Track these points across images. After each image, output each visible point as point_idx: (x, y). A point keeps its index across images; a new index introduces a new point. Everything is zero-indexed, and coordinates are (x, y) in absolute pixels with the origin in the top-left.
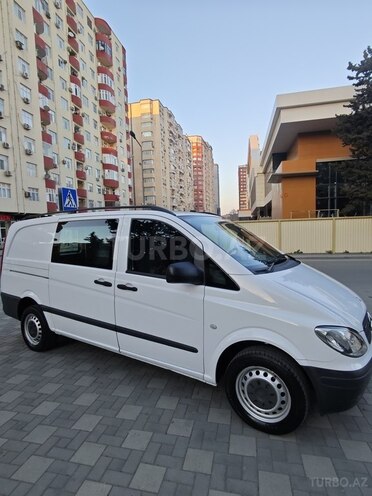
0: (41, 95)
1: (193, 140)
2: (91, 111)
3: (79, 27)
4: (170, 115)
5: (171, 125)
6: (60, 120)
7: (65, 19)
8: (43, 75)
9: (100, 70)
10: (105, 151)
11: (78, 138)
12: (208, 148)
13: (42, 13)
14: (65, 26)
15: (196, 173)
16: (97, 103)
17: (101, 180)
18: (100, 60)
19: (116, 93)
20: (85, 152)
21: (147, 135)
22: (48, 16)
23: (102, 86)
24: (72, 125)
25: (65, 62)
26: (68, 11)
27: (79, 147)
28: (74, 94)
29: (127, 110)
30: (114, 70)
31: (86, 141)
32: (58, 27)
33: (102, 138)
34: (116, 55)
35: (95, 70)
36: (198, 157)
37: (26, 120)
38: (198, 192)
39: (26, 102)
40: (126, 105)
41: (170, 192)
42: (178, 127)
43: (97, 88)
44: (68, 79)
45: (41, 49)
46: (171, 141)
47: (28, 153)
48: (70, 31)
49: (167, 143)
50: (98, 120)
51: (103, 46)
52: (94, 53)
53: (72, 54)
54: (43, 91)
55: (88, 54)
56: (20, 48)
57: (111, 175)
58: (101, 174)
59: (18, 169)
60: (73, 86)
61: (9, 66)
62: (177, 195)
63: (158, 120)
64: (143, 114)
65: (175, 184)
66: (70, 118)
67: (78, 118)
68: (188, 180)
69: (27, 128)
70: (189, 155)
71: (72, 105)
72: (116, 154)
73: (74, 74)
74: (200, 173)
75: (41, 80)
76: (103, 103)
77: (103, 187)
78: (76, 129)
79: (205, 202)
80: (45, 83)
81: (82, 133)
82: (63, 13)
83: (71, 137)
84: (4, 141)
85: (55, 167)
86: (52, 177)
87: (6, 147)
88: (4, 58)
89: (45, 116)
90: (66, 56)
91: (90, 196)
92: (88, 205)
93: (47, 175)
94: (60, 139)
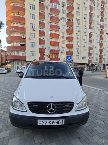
0: (90, 29)
3: (105, 2)
6: (95, 35)
7: (100, 3)
8: (91, 23)
11: (101, 39)
13: (93, 5)
20: (103, 43)
22: (95, 5)
24: (100, 35)
25: (99, 16)
27: (101, 41)
28: (101, 25)
31: (104, 39)
32: (98, 6)
37: (84, 38)
39: (85, 33)
44: (99, 21)
45: (91, 15)
47: (84, 47)
48: (102, 5)
53: (102, 12)
56: (85, 19)
59: (81, 52)
60: (101, 22)
61: (82, 25)
66: (99, 33)
67: (102, 32)
69: (84, 40)
71: (100, 29)
73: (102, 18)
75: (90, 25)
78: (101, 36)
80: (92, 25)
81: (103, 37)
82: (100, 1)
83: (99, 39)
84: (78, 44)
85: (92, 49)
86: (91, 52)
87: (79, 46)
88: (80, 23)
89: (90, 35)
90: (99, 14)
91: (104, 57)
92: (103, 60)
93: (89, 52)
94: (95, 40)
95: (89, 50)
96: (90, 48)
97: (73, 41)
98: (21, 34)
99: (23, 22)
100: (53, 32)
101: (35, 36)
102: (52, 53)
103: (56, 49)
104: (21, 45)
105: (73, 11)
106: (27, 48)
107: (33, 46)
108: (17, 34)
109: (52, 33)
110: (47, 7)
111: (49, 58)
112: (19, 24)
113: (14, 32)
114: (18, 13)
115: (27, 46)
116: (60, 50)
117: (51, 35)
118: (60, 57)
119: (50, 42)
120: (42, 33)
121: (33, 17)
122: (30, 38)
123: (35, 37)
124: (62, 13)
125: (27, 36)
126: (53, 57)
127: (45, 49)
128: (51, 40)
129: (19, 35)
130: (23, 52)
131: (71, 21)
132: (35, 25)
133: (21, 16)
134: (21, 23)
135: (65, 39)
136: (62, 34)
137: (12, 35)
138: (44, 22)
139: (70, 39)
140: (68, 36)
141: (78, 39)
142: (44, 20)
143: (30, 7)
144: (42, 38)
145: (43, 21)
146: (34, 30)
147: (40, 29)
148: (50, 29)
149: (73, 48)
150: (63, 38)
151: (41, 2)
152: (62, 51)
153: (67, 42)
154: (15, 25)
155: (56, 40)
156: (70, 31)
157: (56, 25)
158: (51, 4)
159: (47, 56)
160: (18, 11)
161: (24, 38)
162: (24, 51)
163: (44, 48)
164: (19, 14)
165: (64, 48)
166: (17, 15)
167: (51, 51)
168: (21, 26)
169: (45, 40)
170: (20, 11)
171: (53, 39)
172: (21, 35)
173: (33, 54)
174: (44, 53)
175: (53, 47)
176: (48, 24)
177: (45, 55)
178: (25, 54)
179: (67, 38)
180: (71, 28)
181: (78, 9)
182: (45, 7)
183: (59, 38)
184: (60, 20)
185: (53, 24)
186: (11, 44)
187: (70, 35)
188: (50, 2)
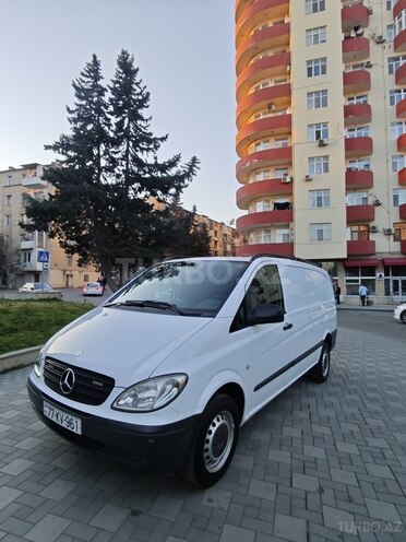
98: (279, 172)
99: (285, 129)
101: (326, 165)
104: (277, 206)
106: (297, 215)
107: (319, 205)
108: (266, 174)
110: (381, 37)
111: (399, 243)
112: (272, 140)
113: (255, 171)
114: (270, 108)
115: (296, 206)
119: (402, 173)
120: (358, 147)
121: (320, 99)
122: (307, 177)
123: (326, 170)
125: (298, 171)
127: (378, 204)
128: (404, 163)
129: (272, 175)
130: (286, 231)
132: (325, 125)
133: (280, 114)
134: (277, 136)
137: (251, 181)
138: (365, 102)
142: (365, 93)
143: (310, 70)
144: (359, 165)
145: (361, 100)
146: (322, 144)
147: (352, 133)
148: (399, 120)
151: (353, 34)
154: (261, 148)
158: (401, 16)
159: (388, 232)
160: (268, 102)
161: (288, 180)
162: (288, 227)
163: (371, 202)
164: (273, 108)
166: (266, 116)
168: (279, 144)
169: (372, 168)
170: (274, 100)
172: (279, 175)
173: (320, 232)
174: (371, 225)
176: (388, 100)
177: (374, 230)
178: (293, 234)
182: (372, 43)
186: (247, 208)
188: (397, 13)
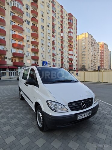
0: (53, 38)
1: (101, 44)
2: (66, 40)
3: (64, 17)
4: (92, 37)
5: (92, 40)
6: (57, 43)
7: (60, 16)
8: (53, 32)
9: (69, 28)
10: (69, 50)
11: (62, 47)
12: (106, 45)
13: (54, 17)
14: (60, 18)
15: (101, 55)
16: (68, 37)
17: (68, 59)
18: (69, 25)
19: (74, 33)
20: (64, 51)
21: (83, 44)
22: (56, 17)
23: (69, 32)
24: (60, 44)
25: (60, 28)
26: (61, 14)
27: (62, 50)
28: (61, 36)
29: (77, 37)
30: (73, 27)
31: (64, 48)
32: (58, 19)
33: (69, 47)
34: (74, 22)
35: (68, 28)
36: (102, 49)
37: (49, 44)
38: (102, 61)
39: (49, 40)
40: (77, 36)
41: (90, 61)
42: (95, 40)
43: (68, 32)
44: (60, 32)
45: (53, 26)
46: (92, 45)
47: (49, 53)
48: (61, 19)
49: (90, 46)
50: (68, 41)
51: (70, 21)
52: (68, 23)
53: (62, 25)
54: (53, 36)
55: (66, 24)
56: (48, 27)
57: (71, 57)
58: (68, 57)
59: (46, 57)
60: (61, 33)
61: (46, 32)
62: (93, 62)
63: (87, 39)
64: (82, 38)
65: (93, 59)
66: (60, 42)
67: (62, 42)
68: (98, 57)
69: (49, 46)
70: (98, 49)
71: (61, 39)
72: (72, 51)
73: (62, 30)
74: (103, 55)
75: (53, 34)
76: (69, 37)
77: (68, 61)
78: (62, 45)
79: (104, 64)
80: (54, 34)
81: (63, 46)
82: (60, 15)
83: (60, 47)
84: (43, 50)
85: (55, 56)
86: (54, 59)
87: (44, 52)
88: (44, 30)
89: (53, 43)
90: (60, 26)
91: (64, 63)
92: (64, 66)
93: (53, 58)
94: (57, 48)
95: (53, 56)
96: (54, 55)
97: (38, 46)
100: (17, 33)
102: (16, 57)
103: (21, 52)
105: (38, 17)
109: (15, 35)
110: (8, 3)
111: (12, 62)
116: (25, 54)
117: (14, 36)
118: (24, 62)
119: (13, 44)
124: (26, 15)
126: (17, 61)
127: (7, 51)
128: (14, 42)
131: (36, 26)
135: (30, 43)
136: (27, 38)
138: (4, 19)
139: (35, 44)
140: (33, 40)
141: (43, 44)
142: (4, 17)
144: (2, 38)
149: (38, 53)
150: (28, 41)
152: (27, 55)
153: (32, 47)
155: (20, 43)
156: (35, 35)
157: (20, 26)
158: (13, 1)
159: (10, 59)
163: (5, 49)
165: (29, 53)
167: (14, 54)
169: (6, 40)
171: (16, 40)
174: (5, 56)
175: (17, 50)
176: (10, 22)
177: (6, 58)
179: (32, 42)
180: (36, 33)
181: (43, 16)
182: (6, 3)
183: (23, 41)
184: (24, 22)
185: (16, 24)
187: (35, 39)
